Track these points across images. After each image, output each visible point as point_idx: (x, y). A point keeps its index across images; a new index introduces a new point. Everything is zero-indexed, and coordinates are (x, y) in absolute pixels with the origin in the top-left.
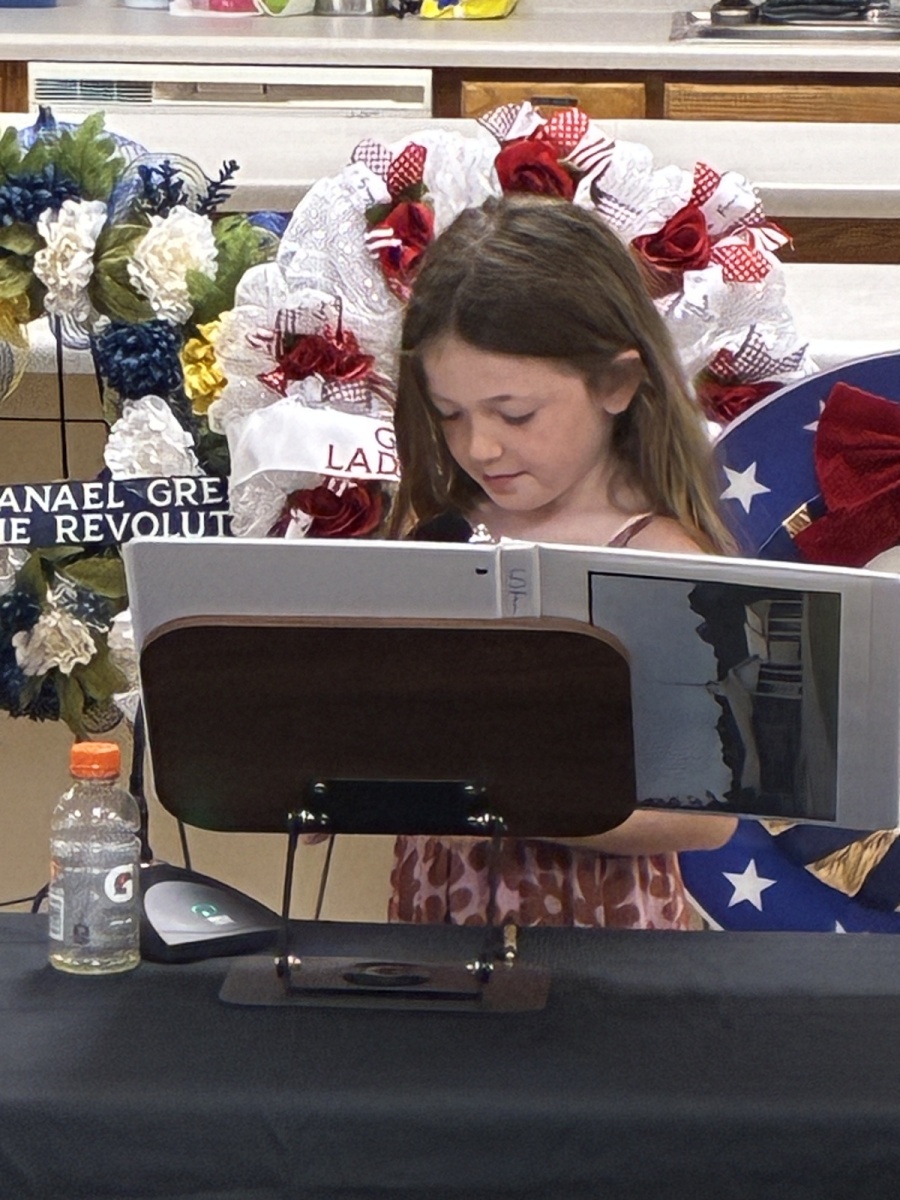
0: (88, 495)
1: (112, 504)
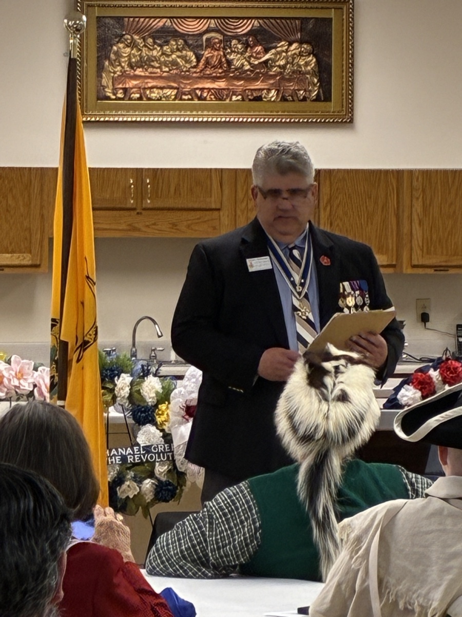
0: (136, 450)
1: (142, 452)
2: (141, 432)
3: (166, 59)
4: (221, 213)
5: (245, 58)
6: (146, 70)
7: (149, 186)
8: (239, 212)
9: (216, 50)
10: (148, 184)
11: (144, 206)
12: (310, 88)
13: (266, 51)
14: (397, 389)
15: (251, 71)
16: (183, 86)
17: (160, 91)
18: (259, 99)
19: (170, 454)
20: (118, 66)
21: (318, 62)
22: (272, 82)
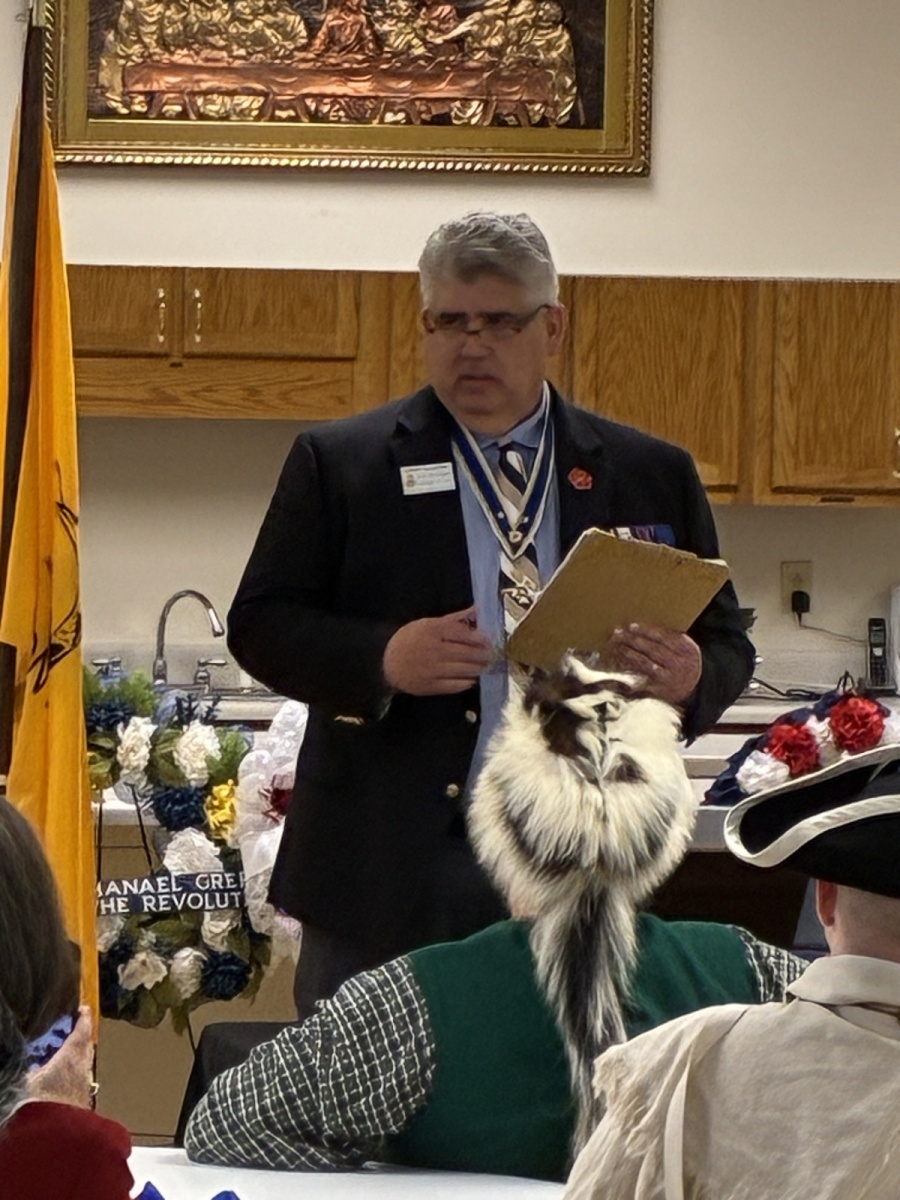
0: (161, 885)
1: (174, 889)
2: (171, 846)
3: (243, 29)
4: (357, 366)
5: (414, 30)
6: (197, 53)
7: (199, 305)
8: (394, 366)
9: (351, 11)
10: (198, 300)
11: (186, 350)
12: (557, 98)
13: (462, 15)
14: (737, 760)
15: (428, 60)
16: (275, 89)
17: (227, 99)
18: (443, 120)
19: (236, 895)
20: (135, 42)
21: (575, 43)
22: (472, 83)
